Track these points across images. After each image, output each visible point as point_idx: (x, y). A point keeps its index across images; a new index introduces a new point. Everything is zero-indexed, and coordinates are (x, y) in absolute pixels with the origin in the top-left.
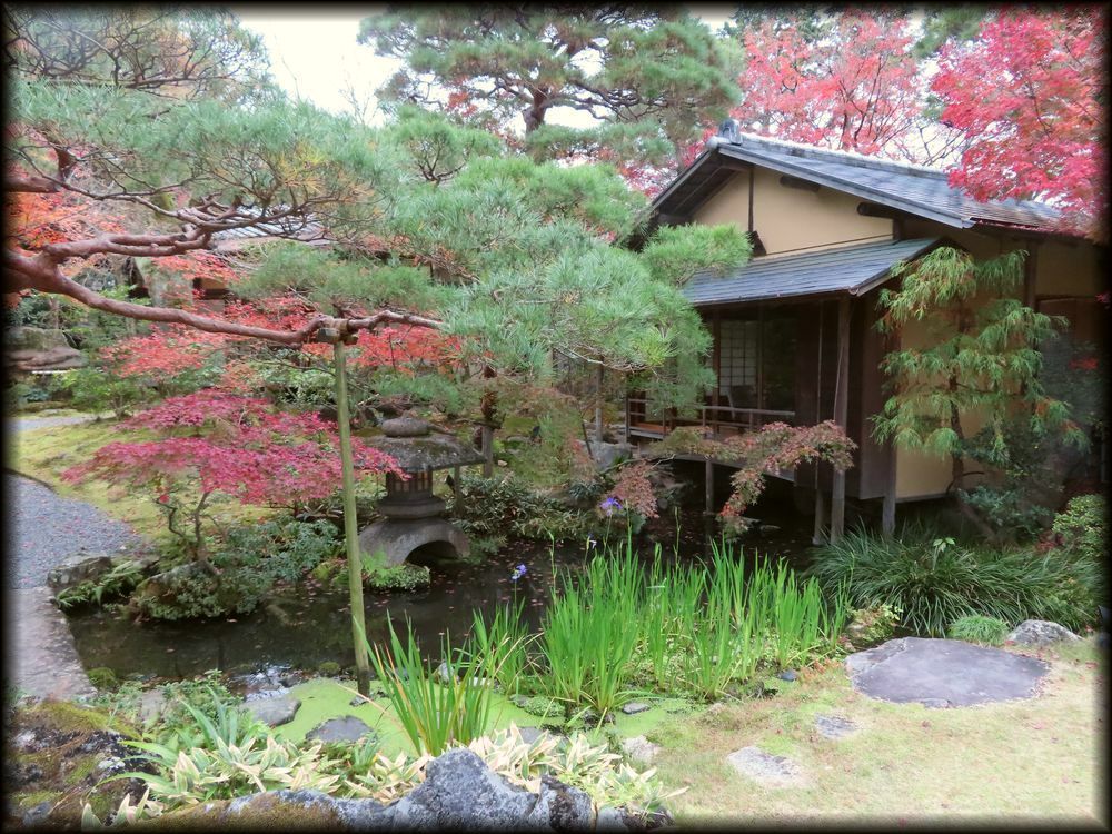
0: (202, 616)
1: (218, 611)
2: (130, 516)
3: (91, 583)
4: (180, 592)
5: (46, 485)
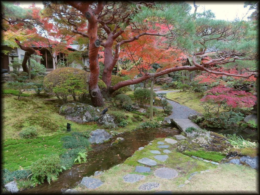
0: (217, 128)
1: (220, 127)
4: (213, 123)
5: (178, 103)
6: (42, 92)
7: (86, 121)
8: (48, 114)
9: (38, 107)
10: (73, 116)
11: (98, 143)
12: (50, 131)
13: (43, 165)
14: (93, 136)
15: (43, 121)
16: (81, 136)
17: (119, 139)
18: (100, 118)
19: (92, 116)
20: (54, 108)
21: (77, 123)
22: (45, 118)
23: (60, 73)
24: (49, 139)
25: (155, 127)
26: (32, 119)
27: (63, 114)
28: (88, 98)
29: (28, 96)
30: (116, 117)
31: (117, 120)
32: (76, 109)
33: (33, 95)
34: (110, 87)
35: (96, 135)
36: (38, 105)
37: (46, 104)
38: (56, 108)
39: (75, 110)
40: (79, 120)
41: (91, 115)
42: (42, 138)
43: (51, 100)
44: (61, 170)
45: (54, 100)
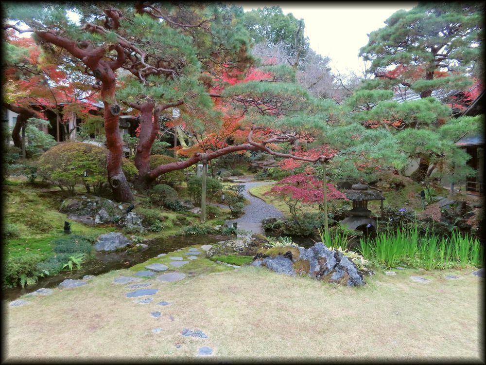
0: (295, 235)
1: (299, 234)
2: (283, 210)
3: (271, 224)
4: (291, 227)
5: (264, 201)
6: (38, 179)
7: (100, 222)
8: (42, 211)
9: (27, 201)
10: (80, 215)
11: (108, 250)
12: (38, 231)
13: (16, 263)
14: (102, 240)
15: (31, 219)
16: (84, 239)
17: (140, 246)
18: (121, 219)
19: (110, 216)
20: (53, 203)
21: (85, 225)
22: (36, 215)
23: (63, 150)
24: (35, 242)
25: (206, 234)
26: (14, 216)
27: (65, 211)
28: (109, 189)
29: (16, 185)
30: (146, 217)
31: (147, 222)
32: (85, 204)
33: (24, 184)
34: (147, 174)
35: (106, 239)
36: (27, 198)
37: (41, 196)
38: (55, 203)
39: (83, 206)
40: (89, 221)
41: (109, 214)
42: (25, 240)
43: (51, 192)
44: (42, 275)
45: (56, 192)
